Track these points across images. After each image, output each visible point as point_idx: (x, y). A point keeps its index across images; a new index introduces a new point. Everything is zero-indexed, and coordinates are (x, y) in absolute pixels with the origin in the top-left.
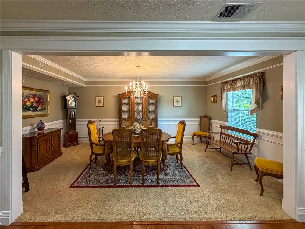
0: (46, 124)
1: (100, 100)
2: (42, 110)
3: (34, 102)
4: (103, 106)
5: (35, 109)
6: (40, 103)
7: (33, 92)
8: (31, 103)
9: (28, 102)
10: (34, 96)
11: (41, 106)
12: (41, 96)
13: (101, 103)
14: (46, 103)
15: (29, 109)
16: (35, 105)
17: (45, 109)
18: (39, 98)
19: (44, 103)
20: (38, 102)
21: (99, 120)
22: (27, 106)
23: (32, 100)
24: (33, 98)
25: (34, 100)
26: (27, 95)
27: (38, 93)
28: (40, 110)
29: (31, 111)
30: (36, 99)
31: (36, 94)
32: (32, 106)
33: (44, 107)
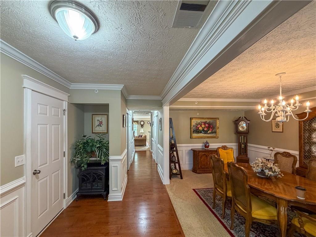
0: (210, 144)
1: (277, 123)
2: (212, 133)
3: (205, 128)
4: (282, 132)
5: (206, 132)
6: (210, 128)
7: (204, 121)
8: (203, 128)
9: (200, 127)
10: (205, 123)
11: (211, 130)
12: (211, 123)
13: (278, 127)
14: (215, 128)
15: (201, 132)
16: (206, 129)
17: (215, 132)
18: (209, 124)
19: (214, 128)
20: (208, 128)
21: (270, 149)
22: (199, 130)
23: (203, 126)
24: (204, 124)
25: (205, 126)
26: (199, 123)
27: (208, 121)
28: (210, 133)
29: (202, 133)
30: (207, 125)
31: (206, 122)
32: (203, 130)
33: (214, 131)
